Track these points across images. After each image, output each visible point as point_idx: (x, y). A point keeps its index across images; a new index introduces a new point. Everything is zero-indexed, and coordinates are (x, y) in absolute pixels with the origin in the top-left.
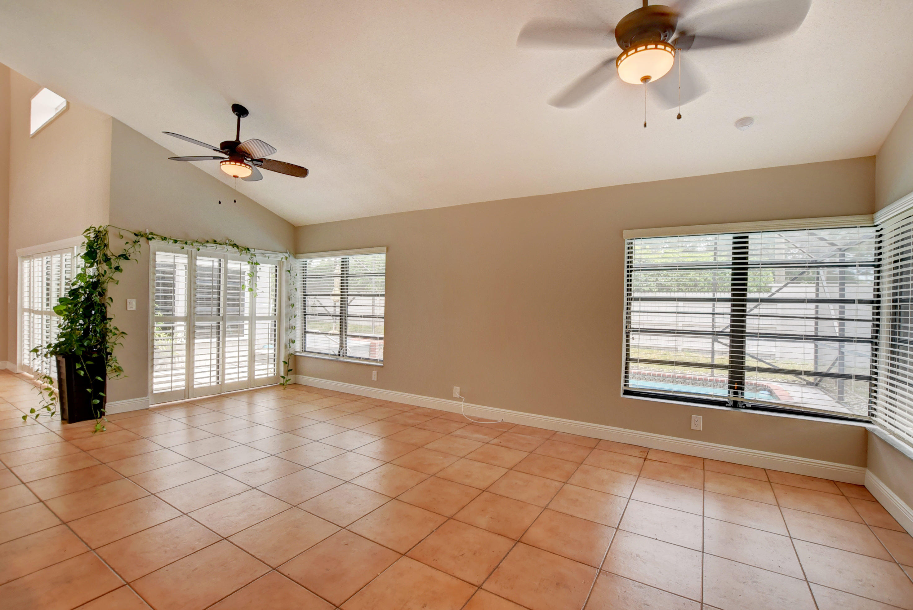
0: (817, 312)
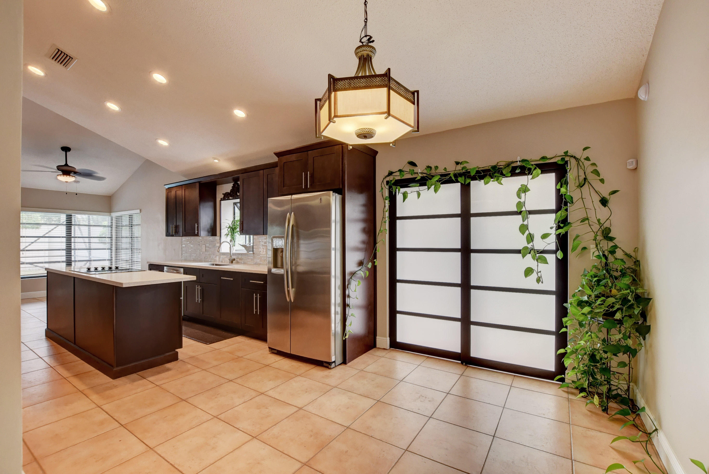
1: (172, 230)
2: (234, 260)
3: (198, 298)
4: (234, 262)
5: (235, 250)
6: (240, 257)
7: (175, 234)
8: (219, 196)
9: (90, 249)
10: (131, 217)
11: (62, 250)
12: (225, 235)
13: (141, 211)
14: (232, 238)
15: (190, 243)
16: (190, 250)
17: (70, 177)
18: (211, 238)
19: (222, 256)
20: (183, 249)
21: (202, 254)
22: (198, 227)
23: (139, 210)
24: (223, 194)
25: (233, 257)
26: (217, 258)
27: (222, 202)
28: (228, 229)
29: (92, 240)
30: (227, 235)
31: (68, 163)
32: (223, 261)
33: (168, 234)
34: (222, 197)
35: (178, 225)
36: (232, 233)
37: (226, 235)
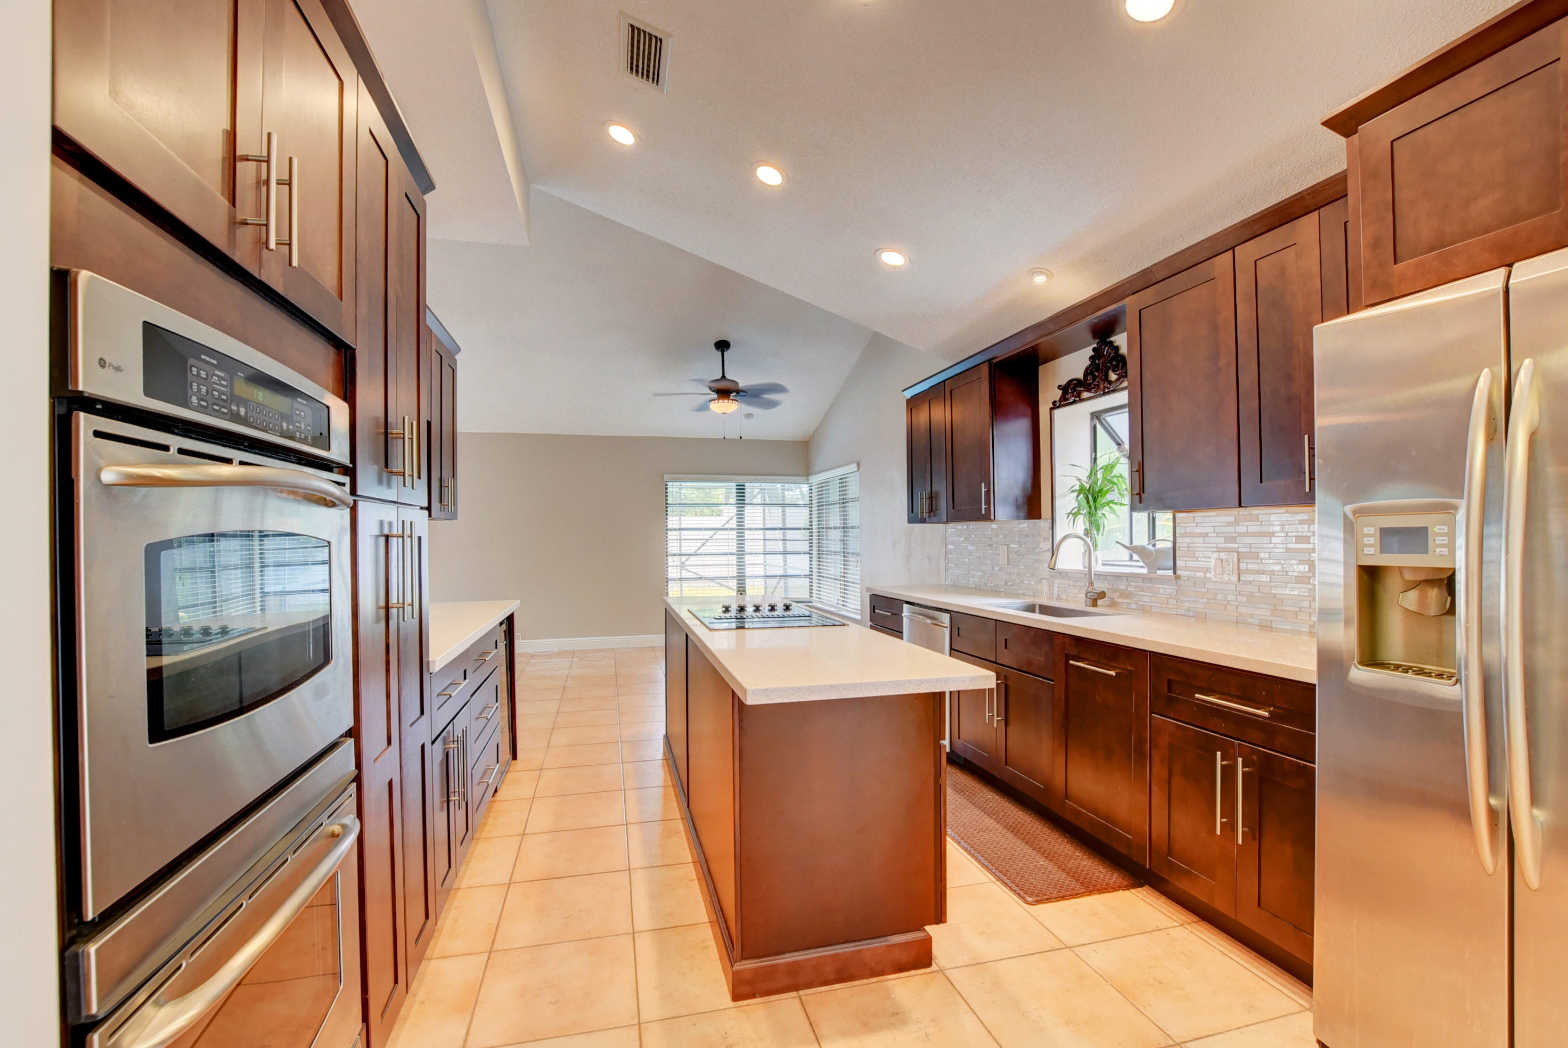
0: (764, 536)
1: (922, 504)
2: (1102, 595)
3: (993, 712)
4: (1100, 602)
5: (1100, 563)
6: (1122, 587)
7: (930, 516)
8: (1048, 393)
9: (785, 553)
10: (843, 481)
11: (730, 554)
12: (1069, 514)
13: (858, 464)
14: (1091, 523)
15: (966, 539)
16: (967, 560)
17: (730, 401)
18: (1026, 525)
19: (1057, 581)
20: (949, 556)
21: (999, 570)
22: (988, 493)
23: (855, 465)
24: (1059, 386)
25: (1099, 586)
26: (1045, 587)
27: (1057, 412)
28: (1077, 497)
29: (790, 534)
30: (1074, 514)
31: (726, 375)
32: (1064, 597)
33: (914, 517)
34: (1057, 399)
35: (936, 493)
36: (1090, 507)
37: (1071, 516)
